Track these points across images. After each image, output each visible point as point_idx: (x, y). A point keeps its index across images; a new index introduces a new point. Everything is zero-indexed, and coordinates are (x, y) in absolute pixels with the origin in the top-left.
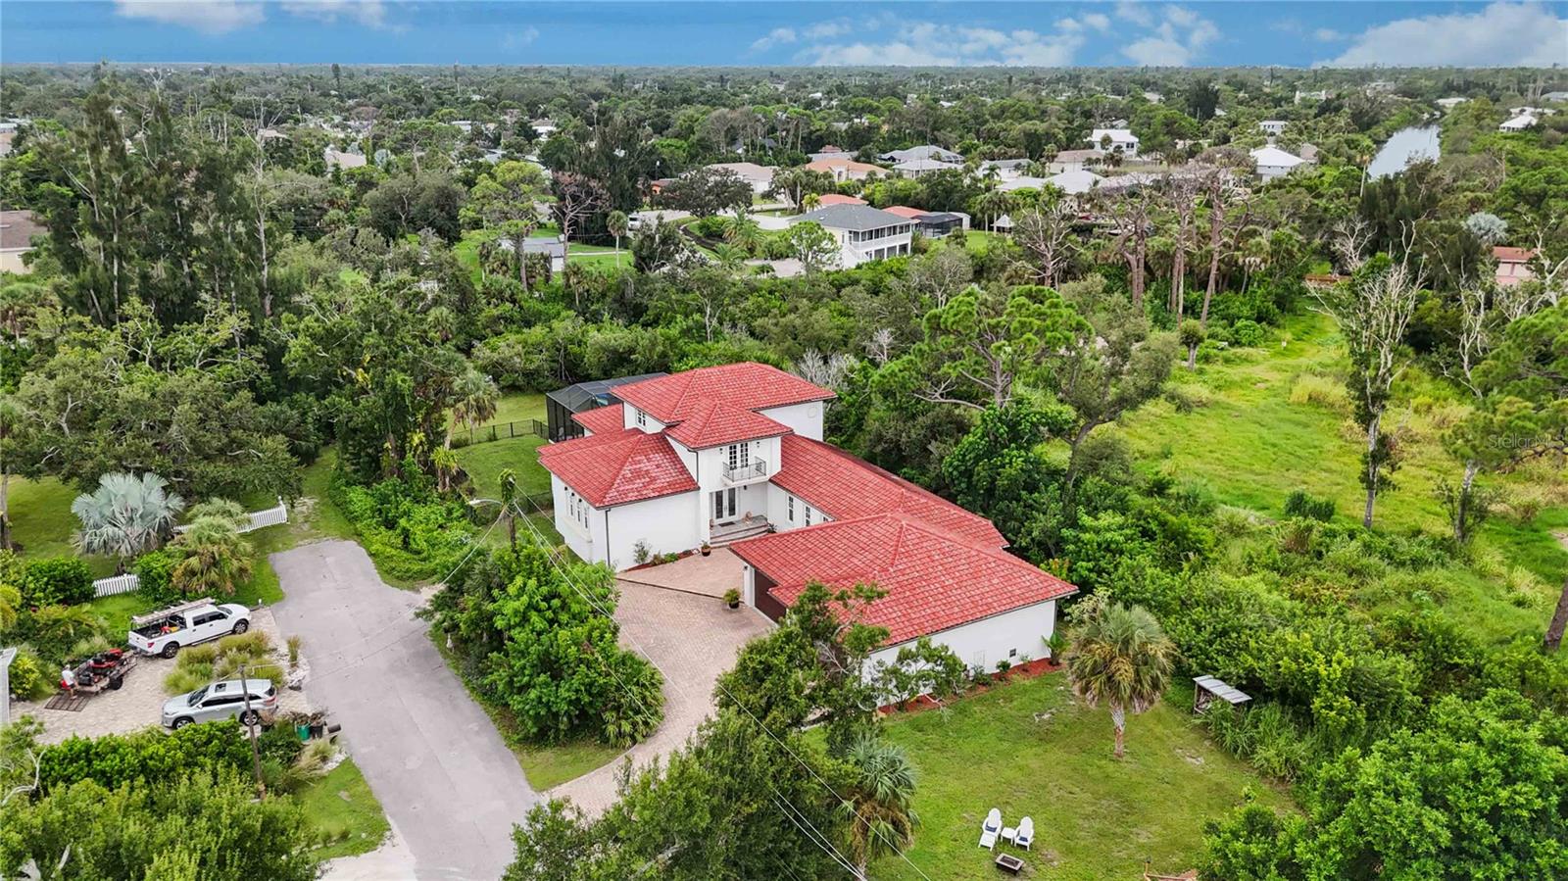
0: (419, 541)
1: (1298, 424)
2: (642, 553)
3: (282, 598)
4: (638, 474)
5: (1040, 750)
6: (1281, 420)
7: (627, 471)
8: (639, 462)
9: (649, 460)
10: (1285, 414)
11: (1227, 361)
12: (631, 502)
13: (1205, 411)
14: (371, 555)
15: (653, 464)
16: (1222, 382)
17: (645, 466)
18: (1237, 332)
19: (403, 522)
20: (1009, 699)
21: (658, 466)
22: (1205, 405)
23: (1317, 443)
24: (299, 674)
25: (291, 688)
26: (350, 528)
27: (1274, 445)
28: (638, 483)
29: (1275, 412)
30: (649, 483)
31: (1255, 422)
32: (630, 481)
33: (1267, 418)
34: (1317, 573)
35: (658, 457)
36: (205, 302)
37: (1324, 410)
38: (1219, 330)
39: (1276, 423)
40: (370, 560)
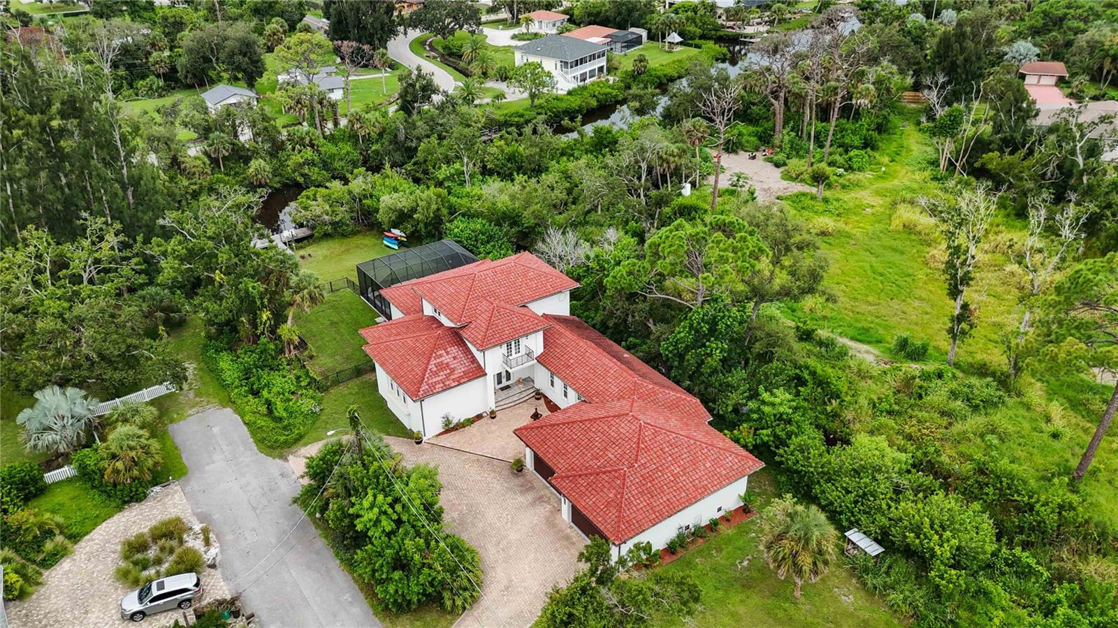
0: (280, 410)
1: (895, 250)
2: (447, 422)
3: (185, 474)
4: (441, 367)
5: (743, 596)
6: (885, 248)
7: (432, 366)
8: (441, 356)
9: (447, 353)
10: (888, 241)
11: (844, 187)
12: (438, 392)
13: (831, 240)
14: (245, 424)
15: (450, 356)
16: (841, 211)
17: (446, 359)
18: (850, 159)
19: (265, 393)
20: (720, 550)
21: (455, 358)
22: (830, 234)
23: (910, 271)
24: (214, 551)
25: (210, 566)
26: (224, 394)
27: (881, 275)
28: (442, 375)
29: (879, 239)
30: (450, 374)
31: (867, 250)
32: (436, 374)
33: (875, 244)
34: (920, 415)
35: (454, 350)
36: (86, 220)
37: (913, 237)
38: (837, 157)
39: (881, 251)
40: (245, 428)
